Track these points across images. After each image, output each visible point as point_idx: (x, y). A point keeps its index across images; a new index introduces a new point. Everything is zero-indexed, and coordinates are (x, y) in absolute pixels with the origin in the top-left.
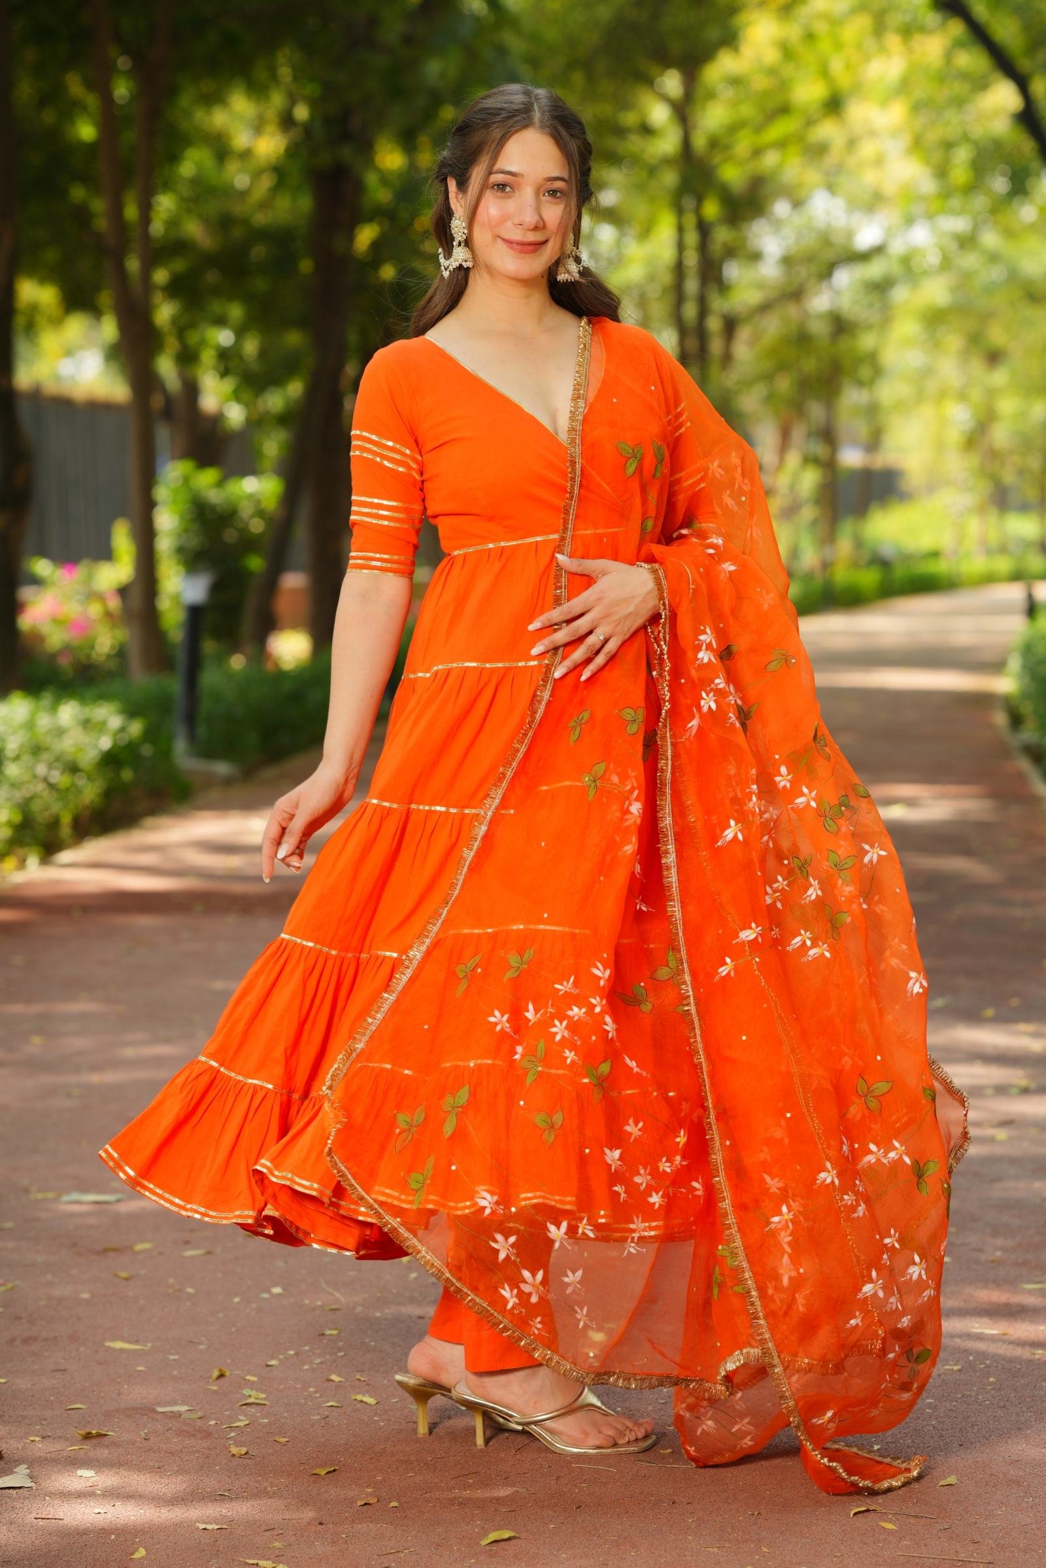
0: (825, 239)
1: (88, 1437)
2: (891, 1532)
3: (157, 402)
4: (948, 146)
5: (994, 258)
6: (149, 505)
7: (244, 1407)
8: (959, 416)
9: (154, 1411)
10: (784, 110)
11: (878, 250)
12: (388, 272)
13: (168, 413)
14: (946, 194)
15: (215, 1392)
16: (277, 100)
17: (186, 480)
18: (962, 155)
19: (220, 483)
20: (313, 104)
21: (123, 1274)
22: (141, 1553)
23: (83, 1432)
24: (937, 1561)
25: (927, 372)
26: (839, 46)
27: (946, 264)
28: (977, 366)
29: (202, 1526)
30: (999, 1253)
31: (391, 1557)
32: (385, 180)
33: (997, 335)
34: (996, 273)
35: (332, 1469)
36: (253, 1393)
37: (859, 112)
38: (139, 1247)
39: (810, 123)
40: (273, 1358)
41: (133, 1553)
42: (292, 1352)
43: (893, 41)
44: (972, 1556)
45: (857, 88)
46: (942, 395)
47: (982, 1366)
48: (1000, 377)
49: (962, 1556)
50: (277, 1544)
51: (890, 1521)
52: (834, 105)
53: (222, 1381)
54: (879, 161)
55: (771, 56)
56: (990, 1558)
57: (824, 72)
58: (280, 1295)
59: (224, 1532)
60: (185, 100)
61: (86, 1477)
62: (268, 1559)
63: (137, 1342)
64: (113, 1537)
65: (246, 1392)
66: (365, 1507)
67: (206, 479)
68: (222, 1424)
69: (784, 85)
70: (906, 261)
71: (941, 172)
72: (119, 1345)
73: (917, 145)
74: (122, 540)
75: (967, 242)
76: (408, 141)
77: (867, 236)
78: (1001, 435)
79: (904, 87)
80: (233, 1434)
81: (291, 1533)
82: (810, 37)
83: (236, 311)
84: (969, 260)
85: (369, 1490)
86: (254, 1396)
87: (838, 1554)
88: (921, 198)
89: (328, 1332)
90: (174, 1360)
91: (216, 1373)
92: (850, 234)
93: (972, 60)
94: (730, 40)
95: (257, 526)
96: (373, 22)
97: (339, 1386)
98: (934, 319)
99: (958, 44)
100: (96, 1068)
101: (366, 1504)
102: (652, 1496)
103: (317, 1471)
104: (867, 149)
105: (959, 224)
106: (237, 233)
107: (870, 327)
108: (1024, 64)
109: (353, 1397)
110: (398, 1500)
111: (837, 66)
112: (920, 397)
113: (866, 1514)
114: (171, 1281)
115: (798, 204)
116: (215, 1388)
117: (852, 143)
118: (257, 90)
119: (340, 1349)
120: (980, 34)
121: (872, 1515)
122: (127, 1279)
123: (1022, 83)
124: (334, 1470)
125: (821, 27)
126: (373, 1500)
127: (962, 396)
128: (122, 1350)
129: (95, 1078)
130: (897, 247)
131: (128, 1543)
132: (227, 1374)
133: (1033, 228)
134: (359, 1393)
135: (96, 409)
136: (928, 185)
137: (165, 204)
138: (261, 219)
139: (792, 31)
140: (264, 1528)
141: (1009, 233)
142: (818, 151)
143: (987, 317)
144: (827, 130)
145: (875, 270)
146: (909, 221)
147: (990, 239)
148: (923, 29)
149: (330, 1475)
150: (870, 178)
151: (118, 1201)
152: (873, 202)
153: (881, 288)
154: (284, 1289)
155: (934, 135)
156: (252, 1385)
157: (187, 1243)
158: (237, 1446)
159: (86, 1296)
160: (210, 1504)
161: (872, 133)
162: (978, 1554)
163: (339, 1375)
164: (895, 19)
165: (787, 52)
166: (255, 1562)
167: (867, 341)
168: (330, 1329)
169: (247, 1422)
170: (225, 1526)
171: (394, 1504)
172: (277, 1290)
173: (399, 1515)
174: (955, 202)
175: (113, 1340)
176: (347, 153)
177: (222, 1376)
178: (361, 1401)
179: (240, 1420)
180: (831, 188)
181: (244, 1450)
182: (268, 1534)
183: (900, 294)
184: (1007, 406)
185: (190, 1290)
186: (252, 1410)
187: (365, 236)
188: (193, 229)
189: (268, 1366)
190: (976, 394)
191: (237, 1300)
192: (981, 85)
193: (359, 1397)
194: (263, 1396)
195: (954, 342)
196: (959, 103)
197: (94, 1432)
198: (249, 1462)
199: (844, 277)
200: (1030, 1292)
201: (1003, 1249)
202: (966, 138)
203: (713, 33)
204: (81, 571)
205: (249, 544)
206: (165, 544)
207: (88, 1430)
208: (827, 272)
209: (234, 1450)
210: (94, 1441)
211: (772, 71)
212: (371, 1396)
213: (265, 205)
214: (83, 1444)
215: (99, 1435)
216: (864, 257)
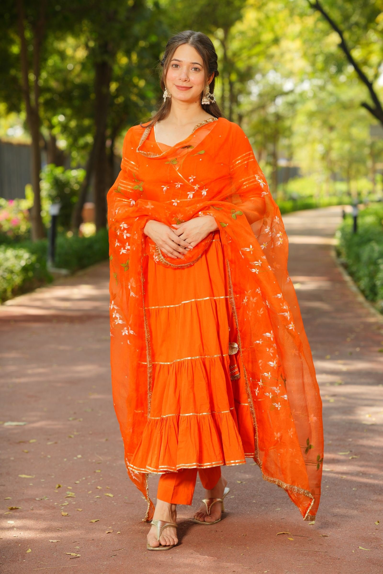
0: (273, 87)
1: (12, 509)
2: (292, 541)
3: (41, 144)
4: (315, 55)
5: (331, 94)
6: (38, 180)
7: (67, 498)
8: (320, 149)
9: (35, 499)
10: (259, 43)
11: (292, 92)
12: (120, 100)
13: (46, 148)
14: (315, 71)
15: (57, 493)
16: (83, 39)
17: (52, 171)
18: (320, 59)
19: (63, 172)
20: (95, 40)
21: (26, 451)
22: (29, 551)
23: (10, 507)
24: (307, 552)
25: (307, 134)
26: (277, 21)
27: (315, 96)
28: (326, 131)
29: (51, 541)
30: (330, 442)
31: (117, 551)
32: (120, 68)
33: (332, 121)
34: (332, 99)
35: (97, 520)
36: (70, 493)
37: (285, 44)
38: (32, 441)
39: (268, 47)
40: (77, 480)
41: (26, 551)
42: (84, 478)
43: (297, 19)
44: (320, 550)
45: (285, 35)
46: (314, 141)
47: (324, 482)
48: (333, 135)
49: (316, 550)
50: (78, 547)
51: (292, 537)
52: (276, 41)
53: (60, 489)
54: (292, 60)
55: (254, 24)
56: (326, 550)
57: (273, 30)
58: (80, 458)
59: (59, 543)
60: (51, 39)
61: (11, 523)
62: (74, 553)
63: (30, 475)
64: (20, 545)
65: (68, 493)
66: (109, 534)
67: (58, 171)
68: (59, 504)
69: (258, 34)
70: (302, 95)
71: (313, 64)
72: (24, 476)
73: (305, 55)
74: (29, 191)
75: (322, 88)
76: (128, 54)
77: (288, 86)
78: (334, 155)
79: (300, 35)
80: (63, 508)
81: (82, 543)
82: (267, 17)
83: (68, 112)
84: (323, 95)
85: (110, 528)
86: (70, 494)
87: (273, 549)
88: (306, 73)
89: (97, 471)
90: (43, 481)
91: (57, 486)
92: (281, 85)
93: (323, 25)
94: (240, 18)
95: (76, 187)
96: (116, 12)
97: (100, 490)
98: (311, 115)
99: (318, 20)
100: (17, 377)
101: (109, 533)
102: (209, 529)
103: (92, 521)
104: (288, 56)
105: (319, 82)
106: (69, 86)
107: (288, 118)
108: (342, 27)
109: (105, 494)
110: (120, 531)
111: (277, 27)
112: (306, 142)
113: (283, 534)
114: (42, 453)
115: (264, 75)
116: (57, 491)
117: (282, 54)
118: (76, 35)
119: (101, 477)
120: (326, 17)
121: (285, 535)
122: (27, 453)
123: (341, 34)
124: (98, 520)
125: (271, 14)
126: (111, 531)
127: (321, 142)
128: (25, 478)
129: (17, 381)
130: (298, 90)
131: (25, 547)
132: (61, 486)
133: (344, 83)
134: (107, 493)
135: (21, 146)
136: (309, 69)
137: (44, 75)
138: (78, 81)
139: (261, 15)
140: (73, 541)
141: (337, 85)
142: (271, 57)
143: (330, 114)
144: (274, 50)
145: (290, 98)
146: (302, 81)
147: (330, 87)
148: (306, 15)
149: (97, 522)
150: (288, 66)
151: (25, 425)
152: (289, 75)
153: (292, 104)
154: (82, 456)
155: (311, 51)
156: (70, 490)
157: (48, 439)
158: (64, 512)
159: (12, 458)
160: (54, 533)
161: (289, 51)
162: (321, 549)
163: (100, 486)
164: (298, 11)
165: (260, 22)
166: (69, 553)
167: (287, 123)
168: (98, 470)
169: (68, 503)
170: (59, 541)
171: (119, 532)
172: (79, 456)
173: (120, 536)
174: (318, 74)
175: (22, 474)
176: (106, 58)
177: (59, 487)
178: (108, 496)
179: (65, 503)
180: (275, 70)
181: (66, 514)
182: (74, 543)
183: (299, 107)
184: (336, 145)
185: (49, 456)
186: (70, 499)
187: (114, 86)
188: (53, 84)
189: (76, 483)
190: (325, 141)
191: (65, 460)
192: (327, 34)
193: (107, 494)
194: (74, 494)
195: (318, 123)
196: (319, 40)
197: (14, 507)
198: (68, 518)
199: (280, 101)
200: (341, 455)
201: (332, 440)
202: (321, 52)
203: (234, 16)
204: (15, 203)
205: (73, 193)
206: (44, 193)
207: (12, 507)
208: (273, 99)
209: (63, 513)
210: (14, 511)
211: (255, 30)
212: (111, 494)
213: (78, 75)
214: (10, 512)
215: (16, 509)
216: (287, 94)
